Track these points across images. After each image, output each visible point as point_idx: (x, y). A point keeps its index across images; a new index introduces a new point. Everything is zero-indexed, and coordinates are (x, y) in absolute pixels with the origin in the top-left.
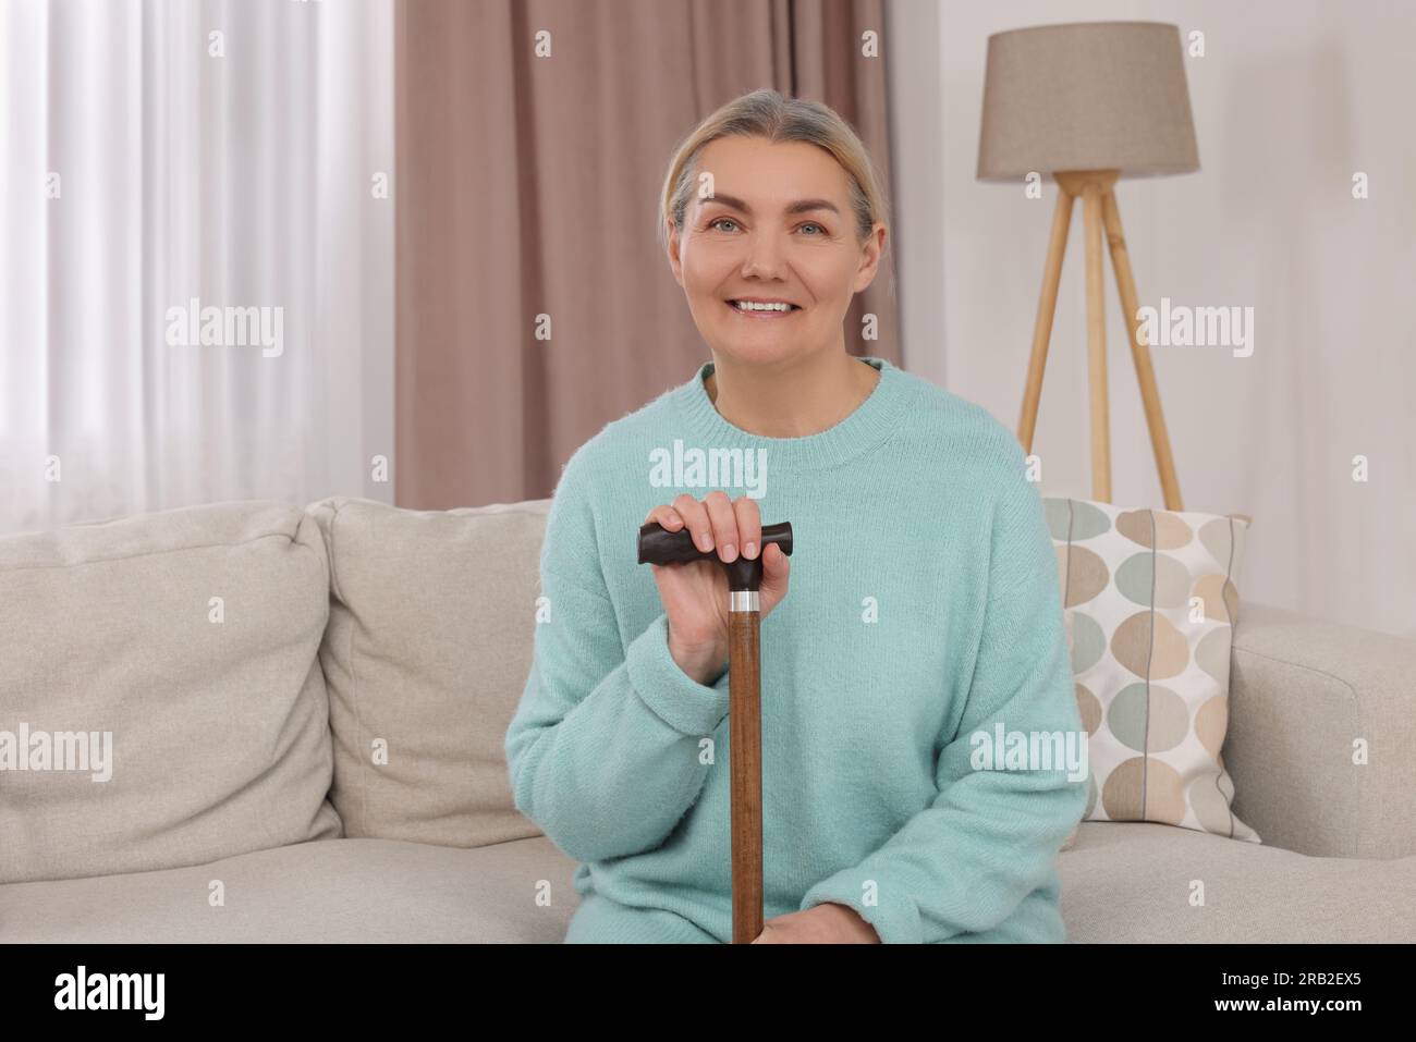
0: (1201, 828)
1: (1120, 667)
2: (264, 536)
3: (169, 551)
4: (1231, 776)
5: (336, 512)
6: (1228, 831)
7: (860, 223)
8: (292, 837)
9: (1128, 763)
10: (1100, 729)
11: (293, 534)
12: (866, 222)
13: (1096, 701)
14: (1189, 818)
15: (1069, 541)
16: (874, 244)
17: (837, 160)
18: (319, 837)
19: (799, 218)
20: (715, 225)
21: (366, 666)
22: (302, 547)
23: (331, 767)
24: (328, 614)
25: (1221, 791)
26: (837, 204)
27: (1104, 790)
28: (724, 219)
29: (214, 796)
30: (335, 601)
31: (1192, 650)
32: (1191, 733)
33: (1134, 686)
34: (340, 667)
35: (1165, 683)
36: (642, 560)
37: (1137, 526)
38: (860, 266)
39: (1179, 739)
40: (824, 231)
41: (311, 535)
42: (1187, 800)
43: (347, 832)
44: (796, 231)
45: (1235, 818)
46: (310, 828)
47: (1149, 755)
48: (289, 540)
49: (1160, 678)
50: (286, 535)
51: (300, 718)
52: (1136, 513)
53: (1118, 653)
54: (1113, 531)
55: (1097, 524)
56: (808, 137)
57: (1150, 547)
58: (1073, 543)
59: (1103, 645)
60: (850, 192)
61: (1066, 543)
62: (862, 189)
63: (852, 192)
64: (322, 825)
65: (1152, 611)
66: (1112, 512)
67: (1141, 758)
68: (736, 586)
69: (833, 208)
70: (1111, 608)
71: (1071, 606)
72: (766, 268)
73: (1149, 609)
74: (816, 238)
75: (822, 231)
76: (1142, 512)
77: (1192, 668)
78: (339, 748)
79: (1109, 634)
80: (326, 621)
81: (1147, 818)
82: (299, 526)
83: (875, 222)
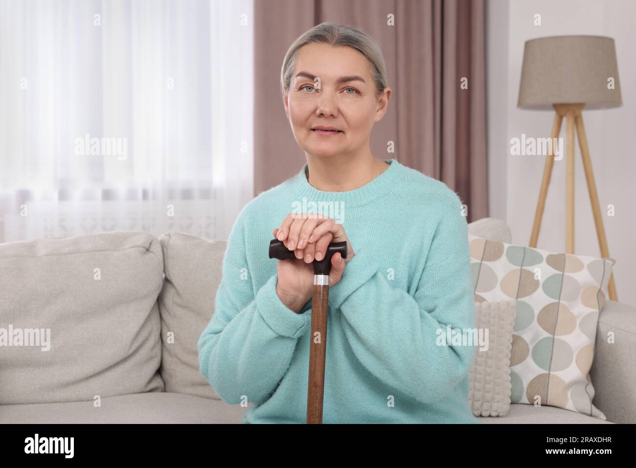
0: (576, 411)
1: (541, 329)
2: (133, 247)
3: (87, 252)
4: (594, 385)
5: (170, 237)
6: (589, 413)
7: (377, 87)
8: (136, 390)
9: (540, 376)
10: (527, 359)
11: (147, 247)
12: (380, 87)
13: (527, 345)
14: (570, 405)
15: (522, 266)
16: (385, 98)
17: (365, 55)
18: (151, 391)
19: (344, 85)
20: (303, 88)
21: (178, 311)
22: (151, 254)
23: (159, 358)
24: (161, 285)
25: (587, 393)
26: (364, 78)
27: (527, 389)
28: (308, 85)
29: (98, 368)
30: (167, 281)
31: (578, 322)
32: (574, 363)
33: (547, 338)
34: (167, 311)
35: (563, 338)
36: (271, 256)
37: (556, 261)
38: (377, 110)
39: (567, 366)
40: (358, 92)
41: (157, 249)
42: (569, 396)
43: (167, 390)
44: (343, 92)
45: (593, 406)
46: (146, 386)
47: (551, 373)
48: (145, 250)
49: (560, 335)
50: (145, 248)
51: (144, 334)
52: (557, 255)
53: (541, 322)
54: (544, 264)
55: (537, 259)
56: (350, 44)
57: (561, 271)
58: (523, 268)
59: (533, 317)
60: (371, 71)
61: (520, 268)
62: (378, 70)
63: (372, 71)
64: (153, 385)
65: (559, 302)
66: (545, 254)
67: (546, 374)
68: (317, 272)
69: (362, 80)
70: (539, 300)
71: (519, 298)
72: (327, 110)
73: (558, 301)
74: (353, 95)
75: (356, 92)
76: (561, 255)
77: (577, 331)
78: (164, 349)
79: (536, 312)
80: (161, 288)
81: (548, 404)
82: (150, 244)
83: (385, 88)
